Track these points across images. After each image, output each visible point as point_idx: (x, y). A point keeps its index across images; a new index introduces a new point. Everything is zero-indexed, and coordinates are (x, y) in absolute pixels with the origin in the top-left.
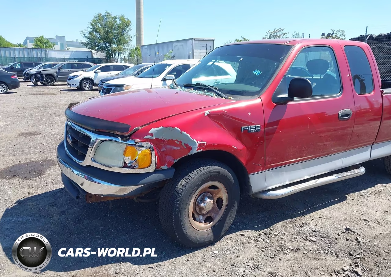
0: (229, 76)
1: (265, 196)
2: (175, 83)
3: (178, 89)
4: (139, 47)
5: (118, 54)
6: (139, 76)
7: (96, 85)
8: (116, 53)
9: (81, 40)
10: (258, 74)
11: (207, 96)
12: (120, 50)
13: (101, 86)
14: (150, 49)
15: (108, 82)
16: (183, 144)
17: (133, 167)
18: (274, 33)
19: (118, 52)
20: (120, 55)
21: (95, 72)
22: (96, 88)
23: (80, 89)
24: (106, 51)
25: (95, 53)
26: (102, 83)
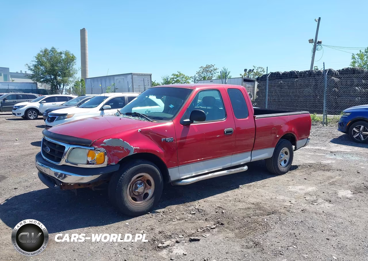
0: (158, 106)
1: (180, 183)
2: (119, 112)
3: (121, 116)
4: (84, 79)
5: (63, 86)
6: (80, 106)
7: (41, 114)
8: (61, 85)
9: (26, 72)
10: (172, 107)
11: (140, 120)
12: (65, 82)
13: (47, 115)
14: (94, 82)
15: (53, 112)
16: (125, 149)
17: (93, 164)
18: (206, 68)
19: (62, 84)
20: (65, 86)
21: (40, 103)
22: (42, 117)
23: (25, 117)
24: (51, 83)
25: (41, 85)
26: (47, 112)
